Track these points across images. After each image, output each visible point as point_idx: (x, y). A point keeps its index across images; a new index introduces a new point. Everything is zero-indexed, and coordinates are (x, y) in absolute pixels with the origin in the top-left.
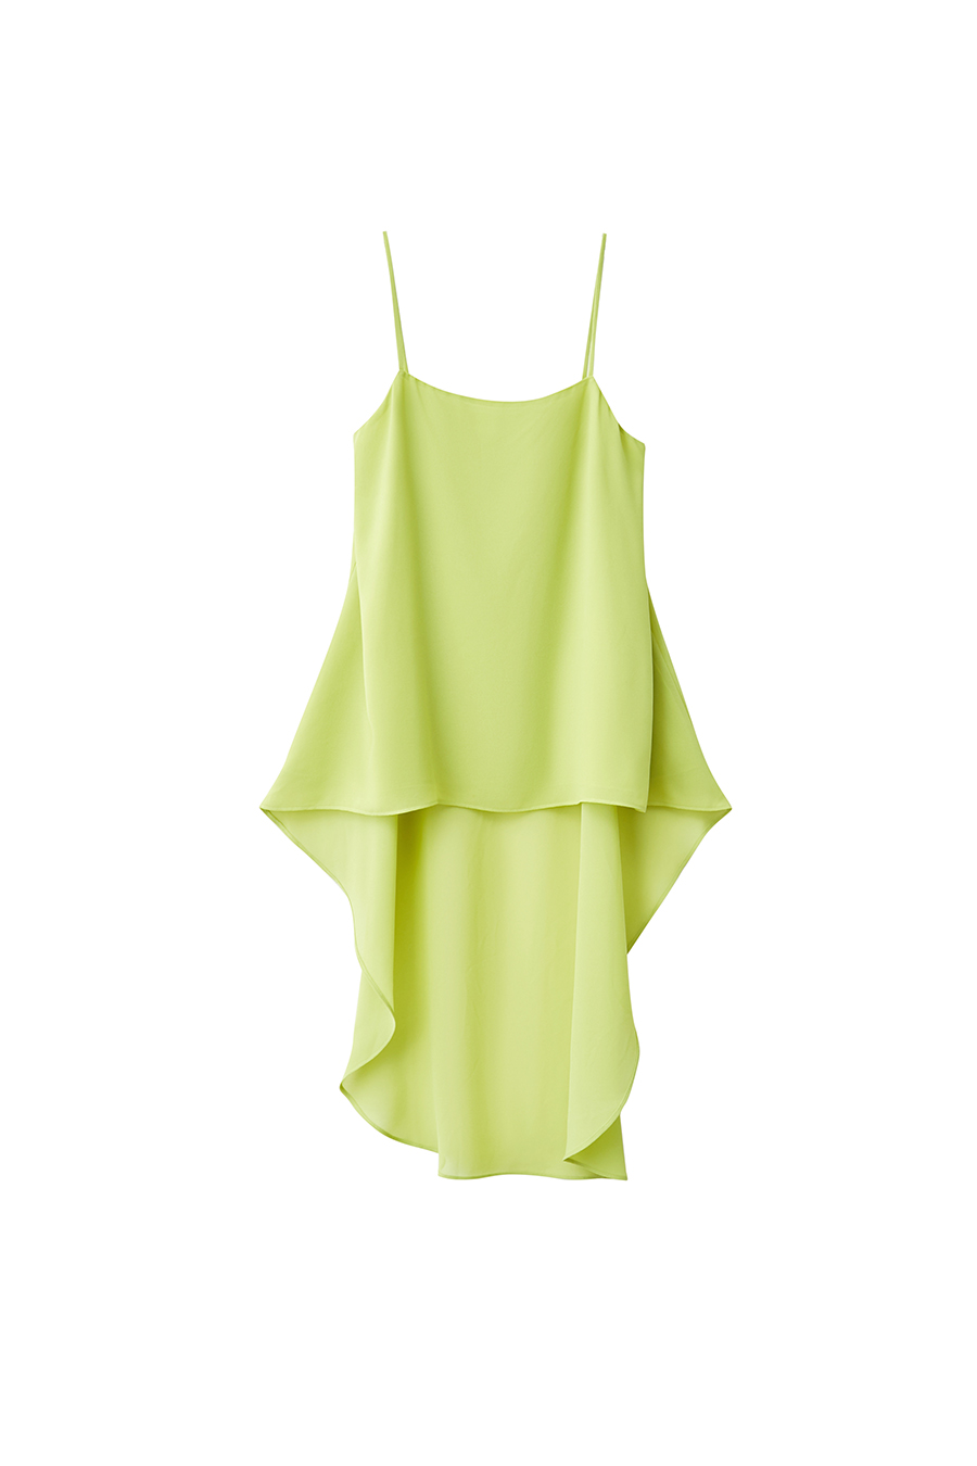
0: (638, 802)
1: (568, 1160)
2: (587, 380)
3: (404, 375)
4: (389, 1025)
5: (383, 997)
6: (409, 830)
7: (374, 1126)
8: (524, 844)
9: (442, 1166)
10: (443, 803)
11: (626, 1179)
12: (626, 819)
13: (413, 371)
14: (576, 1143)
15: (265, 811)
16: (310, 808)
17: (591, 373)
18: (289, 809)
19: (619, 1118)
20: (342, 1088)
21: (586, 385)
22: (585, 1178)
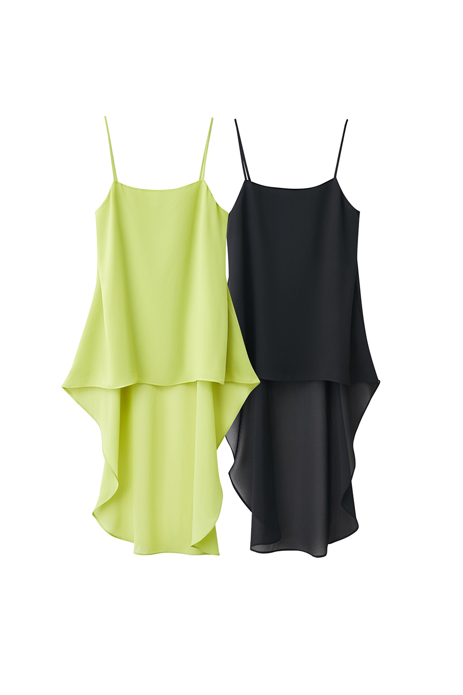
0: (220, 380)
1: (192, 546)
2: (201, 181)
3: (116, 182)
4: (116, 485)
5: (113, 472)
6: (125, 394)
7: (106, 531)
8: (173, 400)
9: (135, 549)
10: (139, 382)
11: (219, 555)
12: (216, 388)
13: (120, 180)
14: (197, 538)
15: (64, 388)
16: (83, 386)
17: (203, 178)
18: (74, 387)
19: (215, 526)
20: (93, 514)
21: (201, 183)
22: (200, 555)
